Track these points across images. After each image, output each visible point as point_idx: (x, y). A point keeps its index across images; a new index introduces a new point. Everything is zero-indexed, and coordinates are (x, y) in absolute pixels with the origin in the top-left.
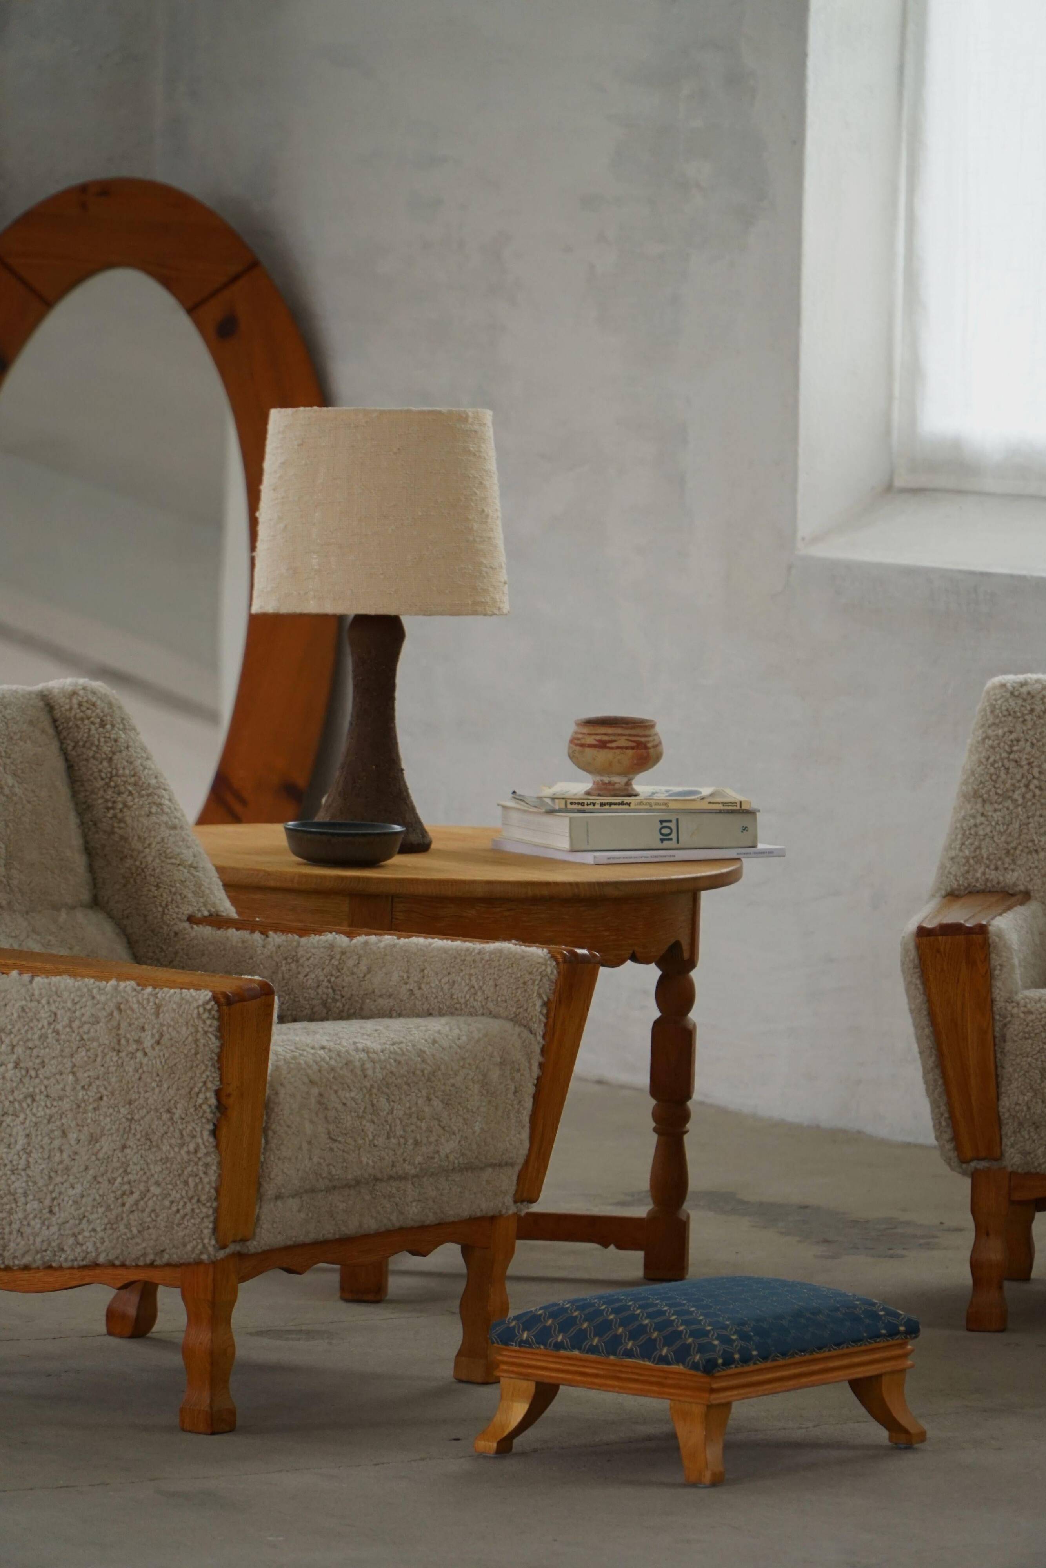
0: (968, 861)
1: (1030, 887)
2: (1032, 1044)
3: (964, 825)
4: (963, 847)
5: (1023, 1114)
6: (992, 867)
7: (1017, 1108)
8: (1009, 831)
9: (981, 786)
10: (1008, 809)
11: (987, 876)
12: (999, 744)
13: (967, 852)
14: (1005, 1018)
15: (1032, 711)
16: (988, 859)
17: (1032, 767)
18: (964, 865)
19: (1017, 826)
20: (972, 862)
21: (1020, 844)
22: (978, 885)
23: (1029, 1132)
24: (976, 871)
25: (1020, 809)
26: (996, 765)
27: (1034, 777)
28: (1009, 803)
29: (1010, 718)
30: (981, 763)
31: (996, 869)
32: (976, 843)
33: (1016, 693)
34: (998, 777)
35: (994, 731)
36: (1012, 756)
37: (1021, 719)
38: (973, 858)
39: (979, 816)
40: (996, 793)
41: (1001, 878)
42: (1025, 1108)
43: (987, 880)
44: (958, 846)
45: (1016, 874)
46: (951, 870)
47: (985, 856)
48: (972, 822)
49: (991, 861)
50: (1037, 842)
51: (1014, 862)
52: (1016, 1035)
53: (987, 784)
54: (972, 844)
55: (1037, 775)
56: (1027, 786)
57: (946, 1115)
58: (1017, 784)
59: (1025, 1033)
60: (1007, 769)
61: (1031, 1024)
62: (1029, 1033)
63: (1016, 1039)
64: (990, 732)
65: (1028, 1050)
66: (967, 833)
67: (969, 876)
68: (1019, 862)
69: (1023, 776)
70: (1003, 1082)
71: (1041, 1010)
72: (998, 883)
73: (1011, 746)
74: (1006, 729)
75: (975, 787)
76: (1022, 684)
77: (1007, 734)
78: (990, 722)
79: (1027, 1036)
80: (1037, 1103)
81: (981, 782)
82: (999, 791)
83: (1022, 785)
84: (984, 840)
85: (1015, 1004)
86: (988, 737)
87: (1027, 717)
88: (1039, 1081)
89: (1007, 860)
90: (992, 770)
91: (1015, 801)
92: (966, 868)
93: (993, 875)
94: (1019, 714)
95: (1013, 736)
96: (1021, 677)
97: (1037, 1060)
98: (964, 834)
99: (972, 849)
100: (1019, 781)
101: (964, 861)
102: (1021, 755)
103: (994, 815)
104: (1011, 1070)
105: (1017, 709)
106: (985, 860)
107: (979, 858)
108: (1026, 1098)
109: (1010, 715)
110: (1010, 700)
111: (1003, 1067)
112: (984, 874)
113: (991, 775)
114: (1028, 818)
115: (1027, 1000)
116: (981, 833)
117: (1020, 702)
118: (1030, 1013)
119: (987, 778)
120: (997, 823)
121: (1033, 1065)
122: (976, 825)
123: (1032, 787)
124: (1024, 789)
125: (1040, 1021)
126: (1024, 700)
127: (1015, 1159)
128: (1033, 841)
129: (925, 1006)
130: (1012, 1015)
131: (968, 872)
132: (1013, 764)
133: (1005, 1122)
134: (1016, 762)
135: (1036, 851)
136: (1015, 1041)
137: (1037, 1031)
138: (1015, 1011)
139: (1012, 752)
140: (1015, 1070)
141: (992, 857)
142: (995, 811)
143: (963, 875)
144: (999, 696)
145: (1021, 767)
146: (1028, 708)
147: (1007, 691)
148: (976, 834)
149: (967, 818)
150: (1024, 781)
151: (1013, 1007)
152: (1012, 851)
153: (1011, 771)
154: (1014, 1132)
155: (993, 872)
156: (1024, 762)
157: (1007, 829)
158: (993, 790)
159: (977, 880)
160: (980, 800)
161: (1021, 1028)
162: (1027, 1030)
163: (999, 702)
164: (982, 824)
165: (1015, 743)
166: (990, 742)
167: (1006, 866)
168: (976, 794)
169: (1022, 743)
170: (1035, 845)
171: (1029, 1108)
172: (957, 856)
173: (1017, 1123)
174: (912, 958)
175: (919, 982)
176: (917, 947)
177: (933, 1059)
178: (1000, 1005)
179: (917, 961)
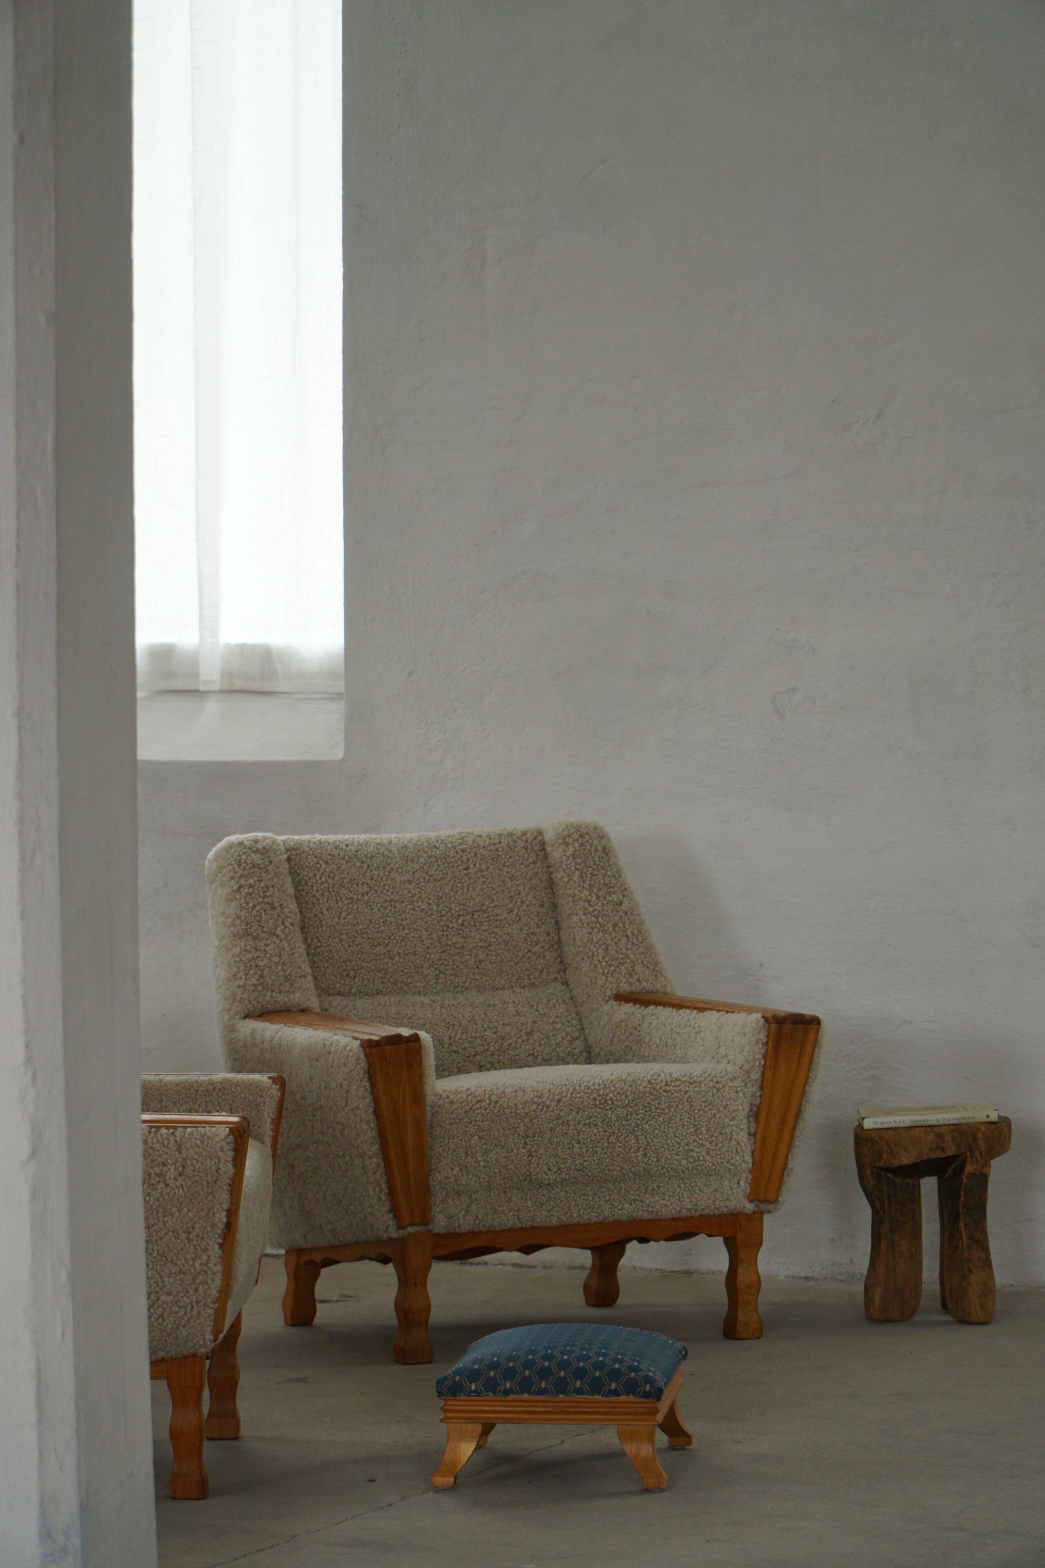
0: (255, 988)
1: (310, 1005)
2: (457, 1128)
3: (244, 959)
4: (248, 977)
5: (452, 1186)
6: (277, 991)
7: (447, 1181)
8: (282, 961)
9: (248, 926)
10: (275, 943)
11: (275, 999)
12: (253, 892)
13: (254, 981)
14: (433, 1109)
15: (270, 862)
16: (272, 985)
17: (282, 908)
18: (253, 991)
19: (286, 956)
20: (260, 988)
21: (292, 971)
22: (269, 1006)
23: (453, 1201)
24: (265, 995)
25: (284, 942)
26: (257, 909)
27: (287, 916)
28: (274, 939)
29: (256, 870)
30: (241, 907)
31: (280, 992)
32: (259, 973)
33: (254, 849)
34: (260, 917)
35: (246, 881)
36: (266, 900)
37: (264, 870)
38: (260, 985)
39: (253, 950)
40: (263, 932)
41: (286, 1000)
42: (453, 1181)
43: (275, 1001)
44: (243, 977)
45: (297, 995)
46: (243, 996)
47: (270, 983)
48: (250, 956)
49: (275, 986)
50: (303, 968)
51: (292, 985)
52: (444, 1122)
53: (253, 924)
54: (256, 974)
55: (289, 914)
56: (283, 923)
57: (386, 1191)
58: (277, 923)
59: (451, 1119)
60: (265, 911)
61: (455, 1112)
62: (454, 1119)
63: (443, 1124)
64: (242, 882)
65: (455, 1133)
66: (248, 965)
67: (261, 1000)
68: (296, 986)
69: (278, 916)
70: (433, 1161)
71: (461, 1100)
72: (285, 1003)
73: (264, 892)
74: (256, 879)
75: (243, 927)
76: (256, 841)
77: (258, 883)
78: (239, 874)
79: (453, 1121)
80: (462, 1174)
81: (247, 924)
82: (265, 929)
83: (280, 923)
84: (264, 970)
85: (438, 1097)
86: (240, 887)
87: (269, 868)
88: (463, 1158)
89: (287, 984)
90: (254, 913)
91: (278, 936)
92: (256, 993)
93: (280, 998)
94: (262, 866)
95: (263, 884)
96: (251, 835)
97: (461, 1140)
98: (245, 966)
99: (257, 977)
100: (277, 920)
101: (253, 988)
102: (272, 898)
103: (267, 949)
104: (441, 1150)
105: (260, 862)
106: (270, 986)
107: (265, 984)
108: (455, 1172)
109: (254, 867)
110: (253, 855)
111: (431, 1149)
112: (271, 997)
113: (255, 917)
114: (291, 949)
115: (447, 1093)
116: (261, 964)
117: (259, 855)
118: (452, 1102)
119: (253, 920)
120: (271, 956)
121: (459, 1145)
122: (253, 958)
123: (287, 924)
124: (282, 927)
125: (461, 1109)
126: (262, 854)
127: (442, 1223)
128: (300, 968)
129: (372, 1104)
130: (439, 1107)
131: (258, 997)
132: (267, 907)
133: (435, 1193)
134: (270, 904)
135: (304, 976)
136: (442, 1127)
137: (461, 1117)
138: (441, 1102)
139: (264, 897)
140: (444, 1150)
141: (275, 983)
142: (266, 945)
143: (254, 999)
144: (241, 852)
145: (275, 908)
146: (267, 860)
147: (245, 847)
148: (257, 966)
149: (244, 953)
150: (280, 920)
151: (439, 1100)
152: (289, 977)
153: (268, 912)
154: (442, 1201)
155: (279, 995)
156: (277, 905)
157: (280, 959)
158: (260, 928)
159: (268, 1003)
160: (250, 937)
161: (448, 1116)
162: (452, 1117)
163: (244, 857)
164: (258, 957)
165: (265, 889)
166: (246, 890)
167: (288, 989)
168: (247, 933)
169: (271, 889)
170: (302, 971)
171: (456, 1180)
172: (244, 986)
173: (444, 1193)
174: (363, 1065)
175: (368, 1084)
176: (367, 1056)
177: (377, 1146)
178: (430, 1099)
179: (366, 1068)
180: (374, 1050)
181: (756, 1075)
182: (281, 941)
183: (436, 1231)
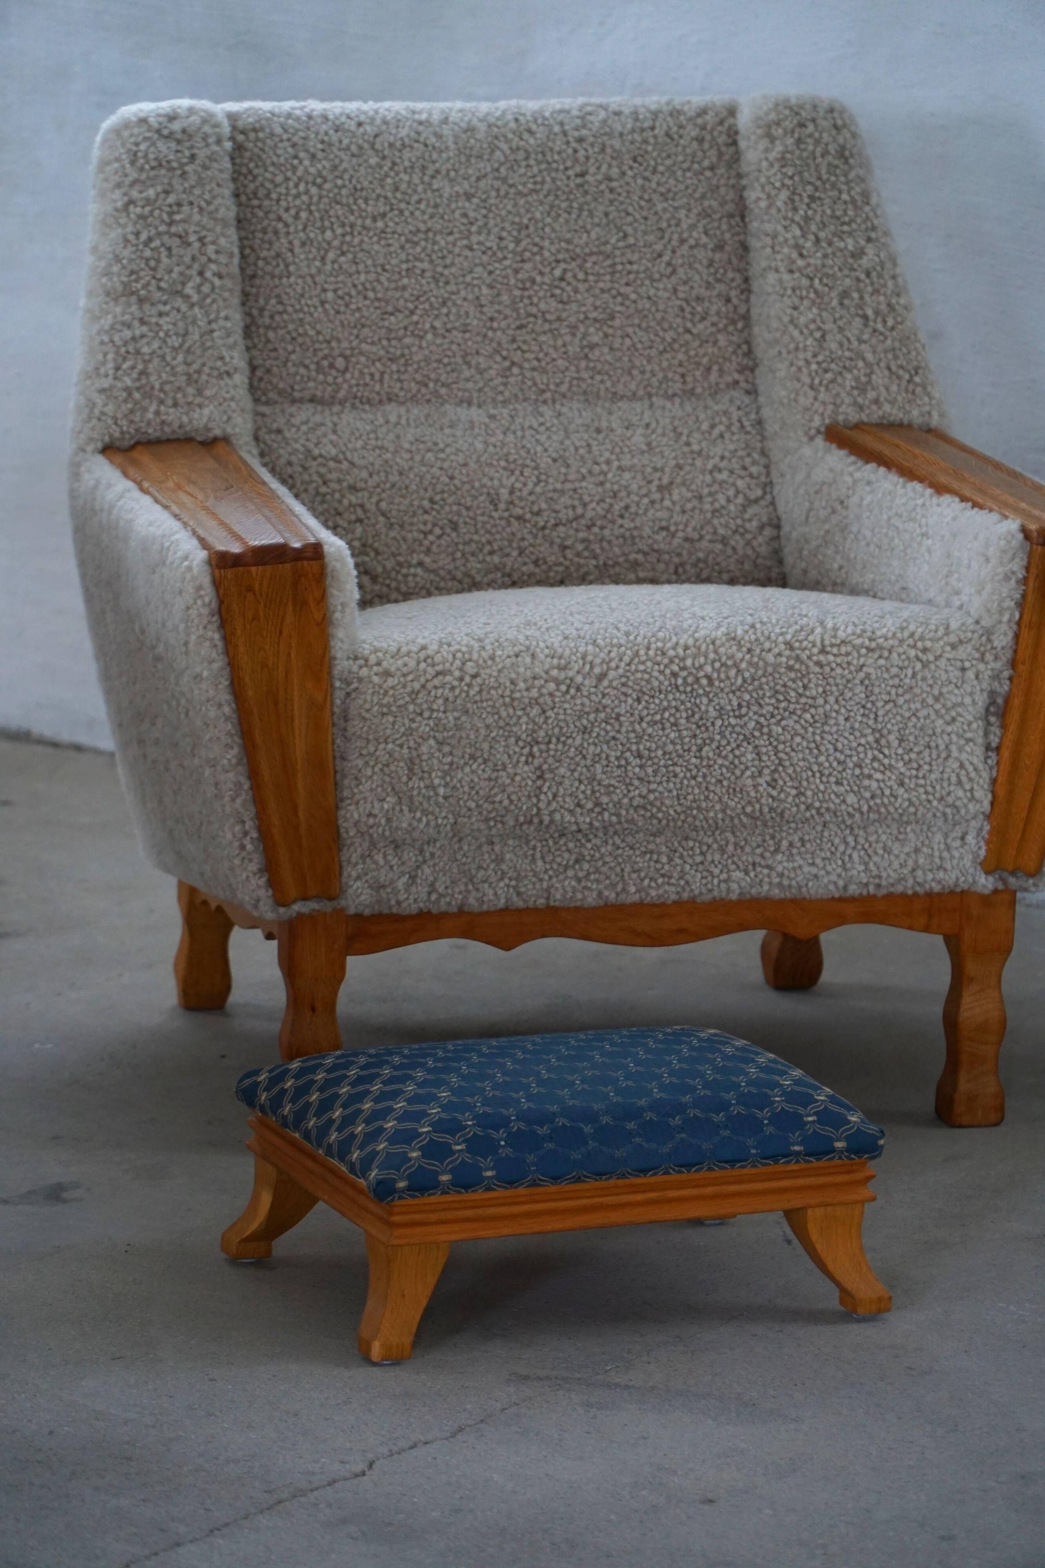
0: (130, 394)
1: (229, 430)
2: (394, 723)
3: (116, 338)
4: (120, 373)
5: (380, 830)
6: (170, 402)
7: (371, 821)
8: (187, 345)
9: (133, 277)
10: (178, 310)
11: (164, 417)
12: (151, 212)
13: (128, 381)
14: (348, 684)
15: (193, 157)
16: (161, 390)
17: (204, 244)
18: (125, 401)
19: (196, 337)
20: (137, 396)
21: (204, 365)
22: (150, 431)
23: (385, 856)
24: (145, 410)
25: (196, 310)
26: (153, 245)
27: (210, 260)
28: (179, 302)
29: (163, 172)
30: (126, 241)
31: (175, 405)
32: (140, 367)
33: (165, 132)
34: (158, 261)
35: (141, 192)
36: (173, 229)
37: (179, 172)
38: (138, 389)
39: (136, 323)
40: (159, 288)
41: (185, 419)
42: (383, 821)
43: (163, 422)
44: (111, 372)
45: (206, 411)
46: (106, 409)
47: (157, 386)
48: (127, 334)
49: (165, 393)
50: (228, 359)
51: (200, 392)
52: (368, 711)
53: (142, 274)
54: (133, 368)
55: (213, 257)
56: (201, 273)
57: (255, 835)
58: (188, 272)
59: (382, 706)
60: (169, 249)
61: (391, 692)
62: (389, 706)
63: (368, 716)
64: (135, 194)
65: (388, 732)
66: (123, 350)
67: (137, 419)
68: (208, 393)
69: (194, 258)
70: (346, 782)
71: (405, 670)
72: (181, 426)
73: (171, 214)
74: (159, 188)
75: (125, 279)
76: (172, 117)
77: (162, 196)
78: (131, 178)
79: (385, 710)
80: (401, 811)
81: (132, 272)
82: (163, 285)
83: (195, 273)
84: (150, 361)
85: (362, 662)
86: (131, 202)
87: (187, 168)
88: (405, 779)
89: (190, 390)
90: (148, 253)
91: (188, 297)
92: (130, 406)
93: (172, 415)
94: (175, 165)
95: (171, 199)
96: (165, 106)
97: (401, 746)
98: (117, 353)
99: (135, 376)
100: (189, 267)
101: (124, 394)
102: (186, 226)
103: (161, 322)
104: (360, 763)
105: (171, 157)
106: (156, 393)
107: (148, 389)
108: (386, 806)
109: (160, 165)
110: (160, 144)
111: (344, 759)
112: (157, 413)
113: (148, 260)
114: (210, 322)
115: (380, 654)
116: (146, 350)
117: (173, 145)
118: (387, 674)
119: (143, 266)
120: (167, 335)
121: (397, 755)
122: (134, 338)
123: (208, 274)
124: (198, 280)
125: (404, 686)
126: (179, 142)
127: (363, 898)
128: (222, 358)
129: (226, 672)
130: (360, 680)
131: (132, 411)
132: (176, 241)
133: (349, 842)
134: (180, 237)
135: (228, 374)
136: (364, 719)
137: (401, 702)
138: (364, 672)
139: (171, 223)
140: (366, 764)
141: (167, 388)
142: (161, 314)
143: (125, 416)
144: (140, 138)
145: (189, 244)
146: (187, 153)
147: (150, 128)
148: (138, 352)
149: (118, 327)
150: (196, 266)
151: (361, 667)
152: (195, 376)
153: (174, 252)
154: (363, 857)
155: (171, 410)
156: (192, 238)
157: (184, 342)
158: (153, 282)
159: (149, 423)
160: (134, 299)
161: (375, 700)
162: (385, 701)
163: (143, 147)
164: (143, 336)
165: (175, 208)
166: (138, 210)
167: (190, 399)
168: (128, 291)
169: (186, 209)
170: (225, 364)
171: (389, 820)
172: (111, 388)
173: (366, 844)
174: (207, 600)
175: (217, 636)
176: (216, 583)
177: (235, 751)
178: (342, 665)
179: (214, 605)
180: (230, 573)
181: (1003, 639)
182: (192, 306)
183: (352, 911)
